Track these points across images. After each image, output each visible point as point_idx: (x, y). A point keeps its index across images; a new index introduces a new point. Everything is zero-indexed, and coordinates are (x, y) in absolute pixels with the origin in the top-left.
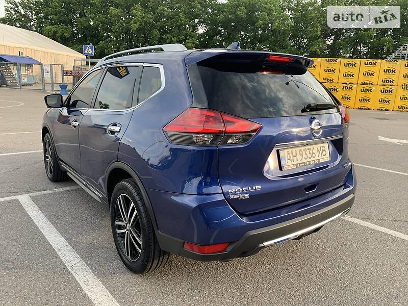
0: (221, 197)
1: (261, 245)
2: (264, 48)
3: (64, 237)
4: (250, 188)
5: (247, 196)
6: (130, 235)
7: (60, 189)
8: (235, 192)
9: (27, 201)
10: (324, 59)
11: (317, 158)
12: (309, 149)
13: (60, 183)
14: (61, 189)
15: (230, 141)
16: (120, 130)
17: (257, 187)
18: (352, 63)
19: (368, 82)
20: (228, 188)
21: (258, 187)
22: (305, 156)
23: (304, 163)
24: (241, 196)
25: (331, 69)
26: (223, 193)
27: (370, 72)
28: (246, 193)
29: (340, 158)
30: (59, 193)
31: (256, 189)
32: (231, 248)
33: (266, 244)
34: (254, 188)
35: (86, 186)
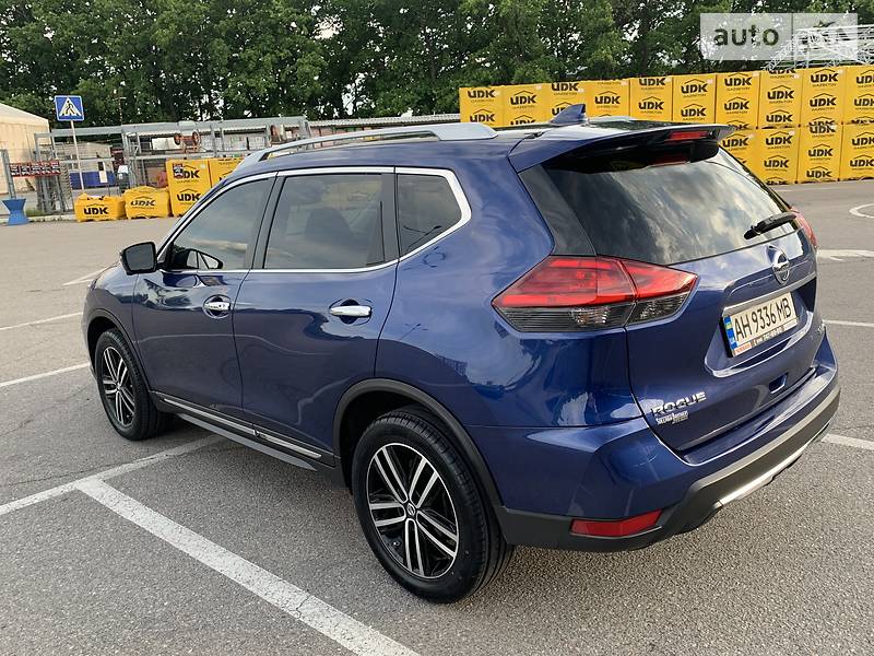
0: (642, 425)
1: (718, 505)
2: (484, 62)
3: (242, 555)
4: (688, 400)
5: (684, 414)
6: (418, 525)
7: (160, 455)
8: (664, 410)
9: (103, 490)
10: (635, 81)
11: (778, 323)
12: (765, 308)
13: (153, 440)
14: (163, 454)
15: (644, 315)
16: (370, 312)
17: (698, 395)
18: (697, 84)
19: (738, 124)
20: (653, 405)
21: (700, 395)
22: (761, 323)
23: (761, 336)
24: (675, 417)
25: (654, 101)
26: (643, 415)
27: (739, 101)
28: (683, 410)
29: (810, 315)
30: (165, 464)
31: (697, 400)
32: (666, 520)
33: (724, 500)
34: (694, 398)
35: (258, 439)
